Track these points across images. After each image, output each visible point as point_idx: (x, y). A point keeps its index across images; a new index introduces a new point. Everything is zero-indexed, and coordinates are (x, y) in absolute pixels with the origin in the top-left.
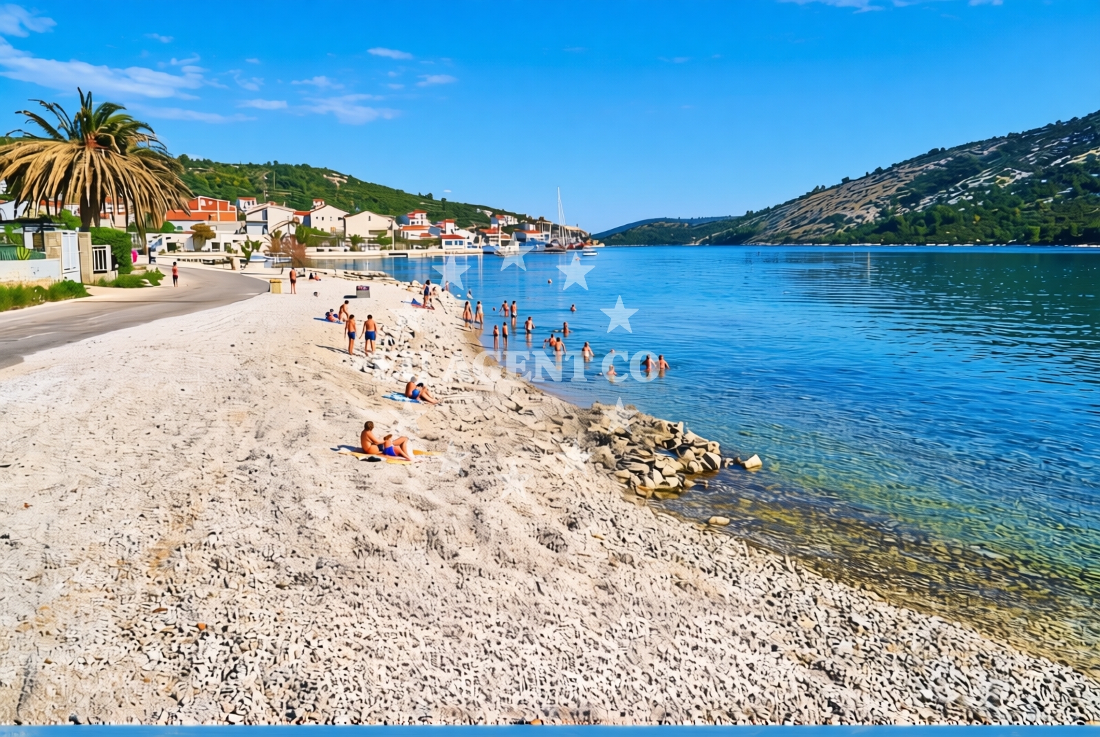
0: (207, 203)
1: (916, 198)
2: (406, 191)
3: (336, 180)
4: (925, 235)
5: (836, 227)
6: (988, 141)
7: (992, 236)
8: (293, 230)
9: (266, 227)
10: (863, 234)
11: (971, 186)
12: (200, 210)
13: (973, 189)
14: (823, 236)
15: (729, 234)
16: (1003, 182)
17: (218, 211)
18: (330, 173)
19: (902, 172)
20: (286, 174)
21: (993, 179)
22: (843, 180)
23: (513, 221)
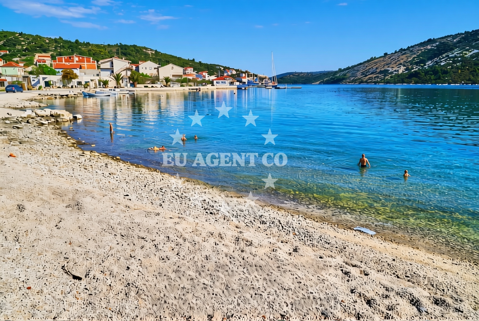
0: (79, 59)
1: (424, 62)
2: (183, 58)
3: (150, 52)
4: (435, 80)
5: (385, 76)
6: (456, 35)
7: (469, 80)
8: (129, 73)
9: (113, 72)
10: (400, 79)
11: (450, 56)
12: (75, 63)
13: (452, 57)
14: (379, 80)
15: (332, 79)
16: (466, 54)
17: (86, 63)
18: (146, 49)
19: (415, 50)
20: (126, 49)
21: (462, 53)
22: (384, 54)
23: (234, 72)
